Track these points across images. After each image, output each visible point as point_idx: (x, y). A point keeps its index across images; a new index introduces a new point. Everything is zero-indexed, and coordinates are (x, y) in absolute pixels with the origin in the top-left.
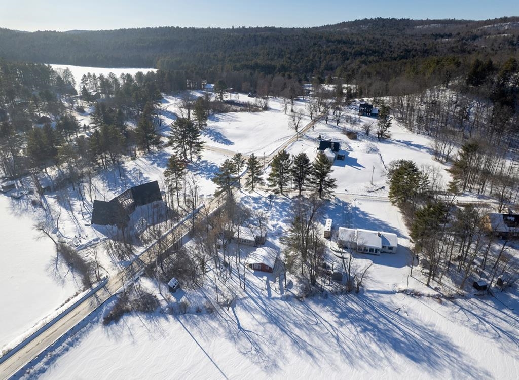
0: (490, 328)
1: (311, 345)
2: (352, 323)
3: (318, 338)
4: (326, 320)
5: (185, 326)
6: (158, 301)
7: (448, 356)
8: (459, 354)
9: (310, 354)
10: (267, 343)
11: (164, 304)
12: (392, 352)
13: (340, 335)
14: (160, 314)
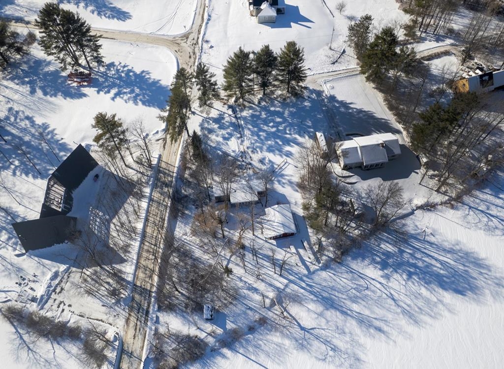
0: (497, 222)
1: (375, 319)
2: (396, 272)
3: (378, 307)
4: (373, 278)
5: (249, 356)
6: (202, 340)
7: (481, 273)
8: (488, 268)
9: (379, 330)
10: (337, 335)
11: (211, 340)
12: (441, 291)
13: (392, 292)
14: (213, 353)
